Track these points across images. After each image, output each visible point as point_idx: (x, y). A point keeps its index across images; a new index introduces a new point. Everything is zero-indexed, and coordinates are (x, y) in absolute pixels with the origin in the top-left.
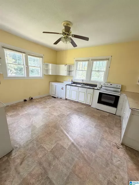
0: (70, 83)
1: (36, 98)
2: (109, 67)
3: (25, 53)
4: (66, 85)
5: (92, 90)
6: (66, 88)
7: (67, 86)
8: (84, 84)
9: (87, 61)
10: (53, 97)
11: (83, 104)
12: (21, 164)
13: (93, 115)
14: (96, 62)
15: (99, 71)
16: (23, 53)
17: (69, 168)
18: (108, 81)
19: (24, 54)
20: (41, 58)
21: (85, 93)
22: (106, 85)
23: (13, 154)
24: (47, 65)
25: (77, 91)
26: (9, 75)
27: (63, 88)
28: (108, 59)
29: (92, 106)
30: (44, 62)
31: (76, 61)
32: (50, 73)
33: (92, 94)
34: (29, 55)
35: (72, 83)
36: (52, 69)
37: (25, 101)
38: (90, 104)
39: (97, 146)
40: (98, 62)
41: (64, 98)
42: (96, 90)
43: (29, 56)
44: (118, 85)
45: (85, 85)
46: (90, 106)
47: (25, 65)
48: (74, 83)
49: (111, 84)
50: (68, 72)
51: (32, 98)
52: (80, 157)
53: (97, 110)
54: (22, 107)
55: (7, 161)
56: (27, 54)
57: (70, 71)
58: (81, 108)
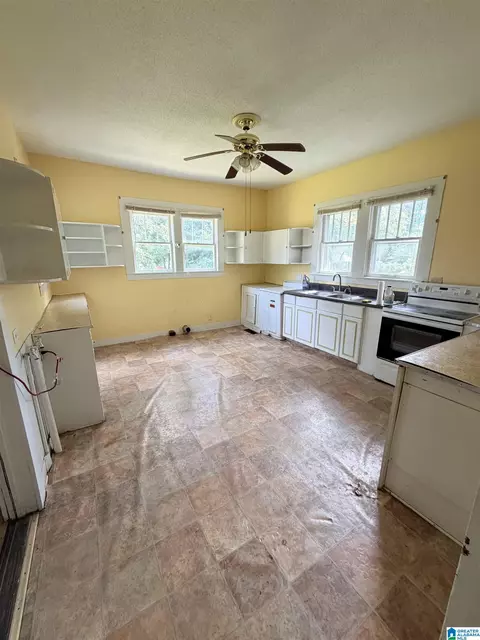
0: (299, 286)
1: (199, 331)
2: (437, 221)
3: (173, 212)
4: (282, 294)
5: (361, 308)
6: (282, 302)
7: (286, 296)
8: (343, 289)
9: (353, 207)
10: (249, 331)
11: (331, 358)
12: (107, 446)
13: (346, 394)
14: (399, 205)
15: (398, 239)
16: (170, 212)
17: (184, 482)
18: (432, 277)
19: (172, 216)
20: (216, 220)
21: (337, 319)
22: (420, 290)
23: (103, 428)
24: (234, 236)
25: (314, 311)
26: (140, 269)
27: (273, 303)
28: (432, 191)
29: (361, 368)
30: (223, 229)
31: (320, 212)
32: (242, 260)
33: (360, 321)
34: (183, 215)
35: (305, 289)
36: (246, 248)
37: (172, 334)
38: (355, 361)
39: (286, 468)
40: (396, 206)
41: (277, 335)
42: (373, 309)
43: (184, 219)
44: (470, 288)
45: (347, 292)
46: (354, 366)
47: (173, 242)
48: (311, 286)
49: (443, 286)
50: (299, 251)
51: (188, 330)
52: (223, 473)
53: (375, 382)
54: (159, 347)
55: (90, 435)
56: (179, 214)
57: (301, 249)
58: (316, 368)
